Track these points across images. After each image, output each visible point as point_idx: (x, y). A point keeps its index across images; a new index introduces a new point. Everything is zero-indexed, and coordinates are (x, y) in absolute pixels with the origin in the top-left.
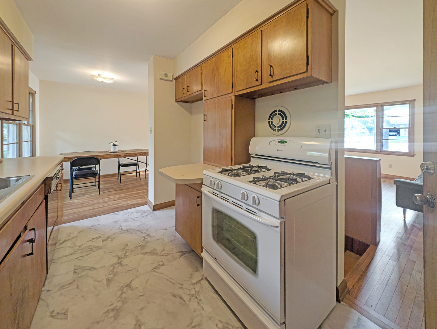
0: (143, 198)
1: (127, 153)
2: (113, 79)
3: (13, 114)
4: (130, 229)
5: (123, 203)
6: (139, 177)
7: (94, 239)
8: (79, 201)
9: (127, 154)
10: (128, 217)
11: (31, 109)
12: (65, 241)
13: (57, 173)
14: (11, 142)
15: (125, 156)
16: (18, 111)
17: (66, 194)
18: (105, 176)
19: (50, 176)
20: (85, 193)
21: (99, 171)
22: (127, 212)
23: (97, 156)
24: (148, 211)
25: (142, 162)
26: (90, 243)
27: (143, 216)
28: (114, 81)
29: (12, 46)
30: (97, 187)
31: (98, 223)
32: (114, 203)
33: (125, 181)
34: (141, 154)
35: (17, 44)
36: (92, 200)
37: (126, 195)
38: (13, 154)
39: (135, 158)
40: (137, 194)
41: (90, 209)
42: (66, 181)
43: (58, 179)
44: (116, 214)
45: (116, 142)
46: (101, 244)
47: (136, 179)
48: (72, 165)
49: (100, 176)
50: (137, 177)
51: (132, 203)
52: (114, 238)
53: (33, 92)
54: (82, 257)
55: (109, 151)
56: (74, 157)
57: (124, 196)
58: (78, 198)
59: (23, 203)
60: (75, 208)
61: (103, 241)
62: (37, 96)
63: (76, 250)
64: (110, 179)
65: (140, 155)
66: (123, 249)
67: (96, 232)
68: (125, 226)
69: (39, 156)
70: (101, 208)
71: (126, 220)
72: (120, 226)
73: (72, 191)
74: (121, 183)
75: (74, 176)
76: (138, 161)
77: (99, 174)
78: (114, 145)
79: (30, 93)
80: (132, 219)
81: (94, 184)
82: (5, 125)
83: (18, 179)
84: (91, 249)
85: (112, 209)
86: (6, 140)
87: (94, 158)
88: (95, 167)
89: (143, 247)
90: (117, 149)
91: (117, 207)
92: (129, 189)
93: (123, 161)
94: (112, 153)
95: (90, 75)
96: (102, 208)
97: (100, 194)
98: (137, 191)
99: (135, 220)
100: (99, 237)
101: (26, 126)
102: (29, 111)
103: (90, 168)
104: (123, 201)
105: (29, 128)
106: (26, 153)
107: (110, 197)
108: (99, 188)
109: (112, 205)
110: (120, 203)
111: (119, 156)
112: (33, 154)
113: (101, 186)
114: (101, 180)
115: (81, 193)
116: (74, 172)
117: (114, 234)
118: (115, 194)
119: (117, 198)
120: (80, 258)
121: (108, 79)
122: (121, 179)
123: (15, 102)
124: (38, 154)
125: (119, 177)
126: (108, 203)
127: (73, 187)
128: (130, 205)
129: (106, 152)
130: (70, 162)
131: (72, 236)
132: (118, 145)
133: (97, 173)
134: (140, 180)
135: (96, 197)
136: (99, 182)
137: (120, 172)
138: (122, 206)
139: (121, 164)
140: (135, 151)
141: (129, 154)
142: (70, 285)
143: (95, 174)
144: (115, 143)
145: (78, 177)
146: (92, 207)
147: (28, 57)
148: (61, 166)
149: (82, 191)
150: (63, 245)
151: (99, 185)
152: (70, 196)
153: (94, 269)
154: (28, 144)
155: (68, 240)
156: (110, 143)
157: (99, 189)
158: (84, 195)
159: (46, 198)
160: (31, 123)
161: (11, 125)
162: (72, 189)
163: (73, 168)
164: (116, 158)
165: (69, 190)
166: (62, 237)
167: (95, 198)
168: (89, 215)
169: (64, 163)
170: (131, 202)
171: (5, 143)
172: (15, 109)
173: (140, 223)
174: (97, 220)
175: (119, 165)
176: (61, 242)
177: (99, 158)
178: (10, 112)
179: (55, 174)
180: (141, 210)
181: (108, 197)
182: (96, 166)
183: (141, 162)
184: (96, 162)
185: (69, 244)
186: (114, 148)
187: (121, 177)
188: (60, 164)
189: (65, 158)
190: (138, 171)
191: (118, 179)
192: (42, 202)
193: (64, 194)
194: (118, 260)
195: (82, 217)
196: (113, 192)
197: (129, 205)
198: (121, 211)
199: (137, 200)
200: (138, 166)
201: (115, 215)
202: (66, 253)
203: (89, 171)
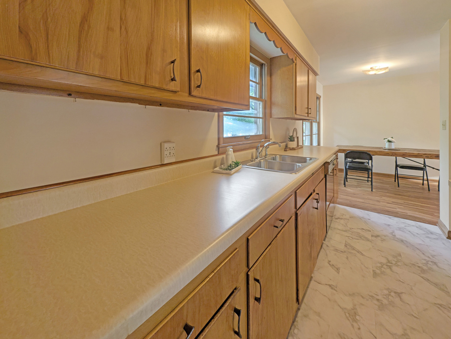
0: (432, 216)
1: (406, 152)
2: (388, 67)
3: (308, 116)
4: (406, 241)
5: (398, 210)
6: (427, 186)
7: (363, 229)
8: (352, 191)
9: (406, 154)
10: (405, 228)
11: (318, 110)
12: (339, 218)
13: (333, 160)
14: (307, 135)
15: (404, 155)
16: (310, 114)
17: (341, 181)
18: (378, 174)
19: (328, 161)
20: (358, 185)
21: (372, 167)
22: (404, 222)
23: (369, 151)
24: (437, 235)
25: (432, 168)
26: (359, 231)
27: (428, 237)
28: (389, 70)
29: (308, 71)
30: (370, 183)
31: (369, 218)
32: (388, 206)
33: (404, 186)
34: (429, 156)
35: (311, 68)
36: (364, 194)
37: (404, 202)
38: (308, 143)
39: (421, 160)
40: (422, 206)
41: (361, 201)
42: (341, 170)
43: (334, 165)
44: (390, 218)
45: (392, 138)
46: (370, 238)
47: (423, 189)
48: (346, 157)
49: (373, 173)
50: (424, 186)
51: (413, 215)
52: (384, 240)
53: (319, 97)
54: (352, 238)
55: (383, 148)
56: (348, 150)
57: (401, 202)
58: (351, 188)
59: (313, 174)
60: (348, 196)
61: (372, 236)
62: (322, 99)
63: (348, 230)
64: (385, 179)
65: (428, 158)
66: (394, 257)
67: (366, 225)
68: (398, 234)
69: (322, 146)
70: (372, 205)
71: (401, 230)
72: (393, 232)
73: (346, 180)
74: (399, 186)
75: (347, 167)
76: (425, 165)
77: (372, 171)
78: (389, 141)
79: (317, 98)
80: (409, 231)
81: (366, 179)
82: (304, 122)
83: (311, 159)
84: (361, 237)
85: (384, 211)
86: (305, 133)
87: (366, 153)
88: (368, 163)
89: (423, 271)
90: (393, 146)
91: (391, 211)
92: (409, 196)
93: (402, 161)
94: (387, 151)
95: (363, 71)
96: (374, 206)
97: (372, 191)
98: (421, 203)
99: (414, 235)
100: (369, 230)
101: (315, 123)
102: (317, 111)
103: (363, 163)
104: (399, 208)
105: (317, 124)
106: (315, 143)
107: (383, 198)
108: (372, 184)
109: (385, 207)
110: (396, 209)
111: (395, 154)
112: (319, 144)
113: (373, 184)
114: (373, 177)
115: (354, 184)
116: (348, 164)
117: (385, 236)
118: (389, 196)
119: (392, 202)
120: (349, 238)
121: (381, 69)
122: (399, 182)
123: (309, 108)
124: (322, 144)
125: (397, 180)
126: (381, 203)
127: (347, 177)
128: (410, 216)
129: (380, 148)
130: (344, 154)
131: (344, 217)
132: (395, 142)
133: (370, 169)
134: (429, 191)
135: (369, 193)
136: (372, 178)
137: (397, 174)
138: (398, 212)
139: (399, 165)
140: (420, 151)
141: (409, 154)
142: (341, 252)
143: (367, 170)
144: (390, 139)
145: (351, 168)
146: (363, 200)
147: (315, 74)
148: (336, 156)
149: (354, 183)
150: (338, 221)
151: (372, 181)
152: (345, 184)
153: (362, 254)
154: (316, 136)
155: (341, 219)
156: (384, 139)
157: (371, 186)
158: (357, 187)
159: (325, 176)
160: (318, 121)
161: (307, 123)
162: (346, 178)
163: (347, 160)
164: (391, 156)
165: (343, 179)
166: (337, 214)
167: (367, 193)
168: (360, 207)
169: (339, 154)
170: (410, 213)
171: (304, 135)
172: (309, 113)
173: (421, 242)
174: (368, 214)
175: (397, 166)
176: (336, 217)
177: (371, 153)
178: (307, 115)
179: (331, 161)
180: (426, 228)
181: (380, 196)
182: (369, 161)
183: (430, 167)
184: (368, 157)
185: (342, 222)
186: (389, 145)
187: (399, 180)
188: (336, 153)
189: (340, 150)
190: (425, 178)
191: (395, 181)
192: (323, 179)
193: (339, 181)
194: (387, 263)
195: (354, 206)
196: (388, 194)
197: (407, 215)
198: (395, 217)
199: (420, 214)
200: (425, 172)
201: (387, 218)
202: (340, 227)
203: (361, 166)
